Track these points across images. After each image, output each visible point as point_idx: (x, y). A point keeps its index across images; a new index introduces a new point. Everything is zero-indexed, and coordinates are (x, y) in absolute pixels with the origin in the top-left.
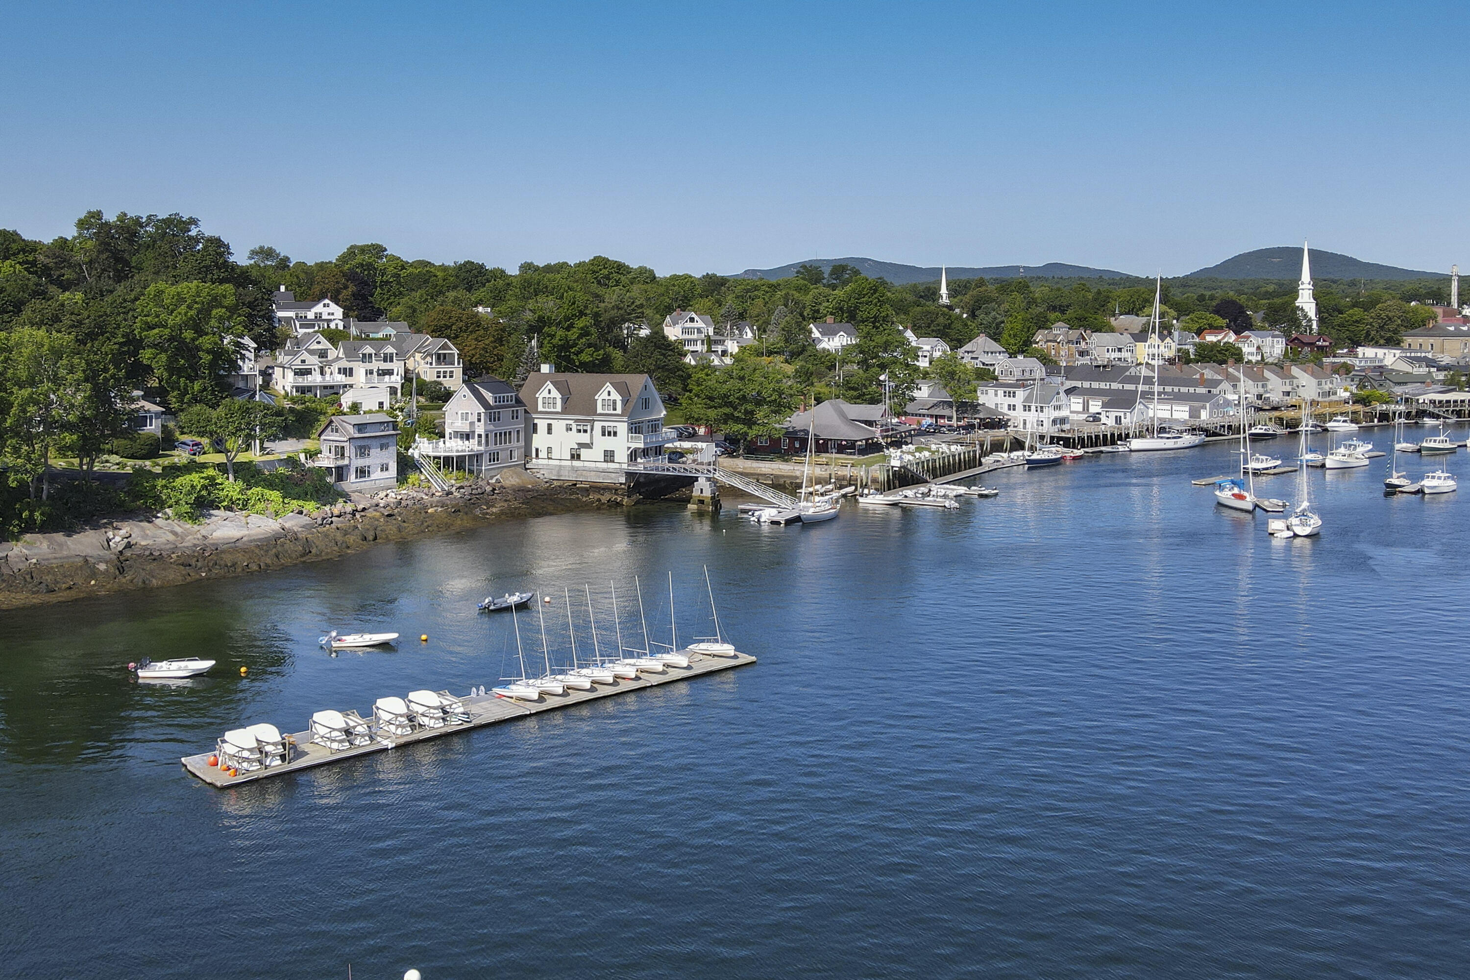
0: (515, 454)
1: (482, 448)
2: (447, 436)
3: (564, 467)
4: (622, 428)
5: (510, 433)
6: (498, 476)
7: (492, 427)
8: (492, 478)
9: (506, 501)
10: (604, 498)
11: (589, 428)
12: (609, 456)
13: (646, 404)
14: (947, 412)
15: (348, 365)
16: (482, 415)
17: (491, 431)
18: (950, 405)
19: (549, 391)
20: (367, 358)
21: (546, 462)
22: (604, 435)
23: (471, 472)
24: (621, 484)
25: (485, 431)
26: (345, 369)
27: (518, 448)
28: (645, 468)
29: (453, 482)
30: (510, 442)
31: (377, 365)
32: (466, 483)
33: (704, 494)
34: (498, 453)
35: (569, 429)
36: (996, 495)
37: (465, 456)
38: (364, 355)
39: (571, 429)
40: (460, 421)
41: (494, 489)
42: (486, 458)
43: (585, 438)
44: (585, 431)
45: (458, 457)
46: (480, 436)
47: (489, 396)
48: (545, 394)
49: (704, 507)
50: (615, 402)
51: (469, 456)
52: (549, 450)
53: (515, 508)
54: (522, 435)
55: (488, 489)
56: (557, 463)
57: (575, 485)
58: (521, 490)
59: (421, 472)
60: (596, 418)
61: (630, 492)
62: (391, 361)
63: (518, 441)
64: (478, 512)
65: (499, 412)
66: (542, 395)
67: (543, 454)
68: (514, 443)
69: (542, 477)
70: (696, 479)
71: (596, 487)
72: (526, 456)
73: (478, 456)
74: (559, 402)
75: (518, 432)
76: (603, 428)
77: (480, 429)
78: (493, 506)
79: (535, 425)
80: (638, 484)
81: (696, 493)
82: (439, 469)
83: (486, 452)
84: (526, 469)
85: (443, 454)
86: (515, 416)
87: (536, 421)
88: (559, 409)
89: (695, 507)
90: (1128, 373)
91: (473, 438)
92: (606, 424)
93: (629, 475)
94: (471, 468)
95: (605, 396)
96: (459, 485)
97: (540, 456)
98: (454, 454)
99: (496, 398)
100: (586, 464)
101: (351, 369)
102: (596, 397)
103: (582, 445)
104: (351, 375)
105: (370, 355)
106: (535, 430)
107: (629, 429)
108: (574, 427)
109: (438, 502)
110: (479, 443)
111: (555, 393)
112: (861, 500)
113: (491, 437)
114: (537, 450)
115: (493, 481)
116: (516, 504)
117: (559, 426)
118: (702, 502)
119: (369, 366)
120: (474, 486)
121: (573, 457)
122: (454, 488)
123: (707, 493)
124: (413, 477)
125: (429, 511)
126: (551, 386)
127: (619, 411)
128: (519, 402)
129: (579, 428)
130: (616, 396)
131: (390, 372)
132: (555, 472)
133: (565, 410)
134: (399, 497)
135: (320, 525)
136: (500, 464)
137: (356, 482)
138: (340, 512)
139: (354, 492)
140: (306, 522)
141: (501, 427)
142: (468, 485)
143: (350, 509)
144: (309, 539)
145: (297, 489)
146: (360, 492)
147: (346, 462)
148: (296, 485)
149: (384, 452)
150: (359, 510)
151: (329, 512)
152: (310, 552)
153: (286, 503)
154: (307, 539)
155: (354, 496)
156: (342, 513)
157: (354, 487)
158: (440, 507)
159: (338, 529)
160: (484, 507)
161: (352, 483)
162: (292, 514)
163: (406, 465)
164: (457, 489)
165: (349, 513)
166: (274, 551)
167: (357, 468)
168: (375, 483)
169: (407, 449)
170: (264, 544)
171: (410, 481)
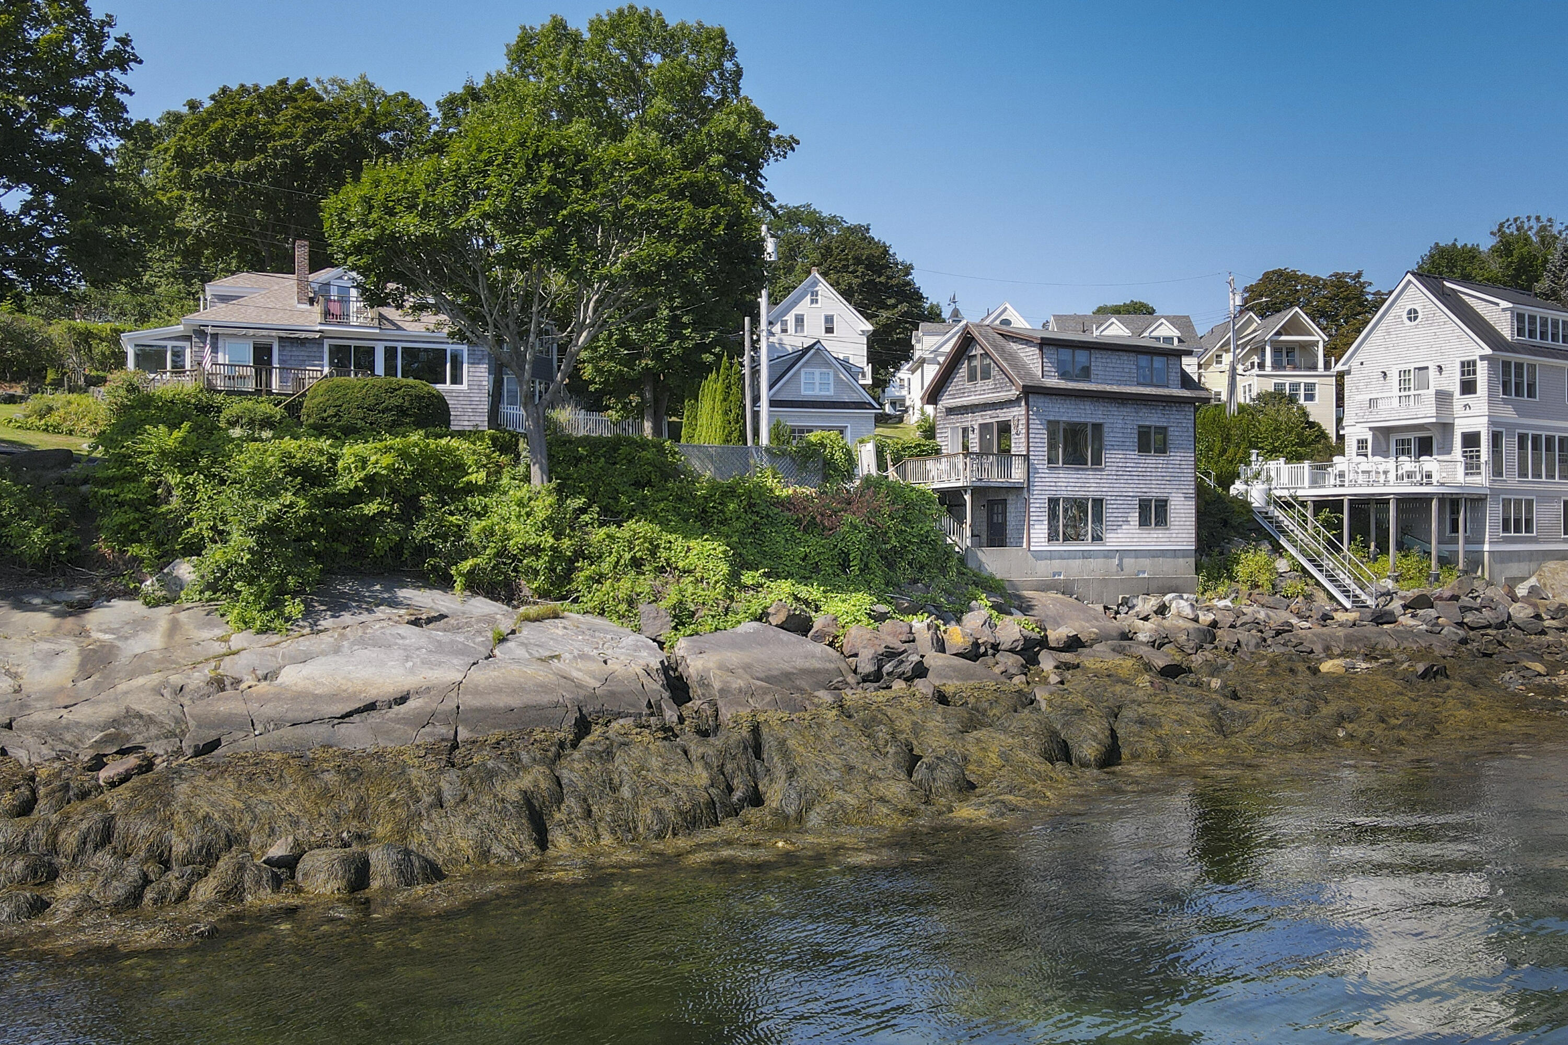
1: (1482, 480)
2: (1351, 448)
6: (1535, 582)
7: (1508, 413)
8: (1513, 582)
16: (1482, 367)
17: (1511, 427)
23: (1448, 554)
25: (1492, 423)
29: (1390, 585)
32: (1436, 591)
34: (1529, 503)
40: (1397, 395)
42: (1493, 515)
46: (1471, 440)
47: (1499, 312)
55: (1520, 612)
59: (1278, 549)
65: (1532, 367)
73: (1471, 506)
77: (1472, 416)
82: (1339, 537)
83: (1495, 493)
85: (1346, 492)
91: (1447, 449)
94: (1449, 537)
96: (1410, 594)
98: (1387, 491)
99: (1520, 318)
110: (1472, 466)
113: (1509, 446)
115: (1522, 591)
120: (1466, 600)
122: (1398, 602)
124: (1252, 562)
125: (1324, 668)
134: (1206, 618)
135: (864, 681)
136: (1535, 540)
137: (1051, 556)
138: (972, 640)
139: (1044, 587)
140: (800, 663)
141: (1537, 417)
142: (1447, 594)
143: (1018, 636)
144: (765, 730)
145: (811, 545)
146: (1066, 589)
147: (1018, 474)
148: (811, 526)
149: (1152, 461)
150: (1052, 645)
151: (929, 636)
152: (756, 799)
153: (744, 588)
154: (756, 730)
155: (1046, 602)
156: (982, 649)
157: (1044, 570)
158: (1368, 657)
159: (942, 698)
160: (1539, 667)
161: (1039, 556)
162: (756, 624)
163: (1225, 523)
164: (1405, 607)
165: (1012, 651)
166: (526, 781)
167: (1053, 502)
168: (1120, 566)
169: (1226, 480)
170: (495, 734)
171: (1241, 571)
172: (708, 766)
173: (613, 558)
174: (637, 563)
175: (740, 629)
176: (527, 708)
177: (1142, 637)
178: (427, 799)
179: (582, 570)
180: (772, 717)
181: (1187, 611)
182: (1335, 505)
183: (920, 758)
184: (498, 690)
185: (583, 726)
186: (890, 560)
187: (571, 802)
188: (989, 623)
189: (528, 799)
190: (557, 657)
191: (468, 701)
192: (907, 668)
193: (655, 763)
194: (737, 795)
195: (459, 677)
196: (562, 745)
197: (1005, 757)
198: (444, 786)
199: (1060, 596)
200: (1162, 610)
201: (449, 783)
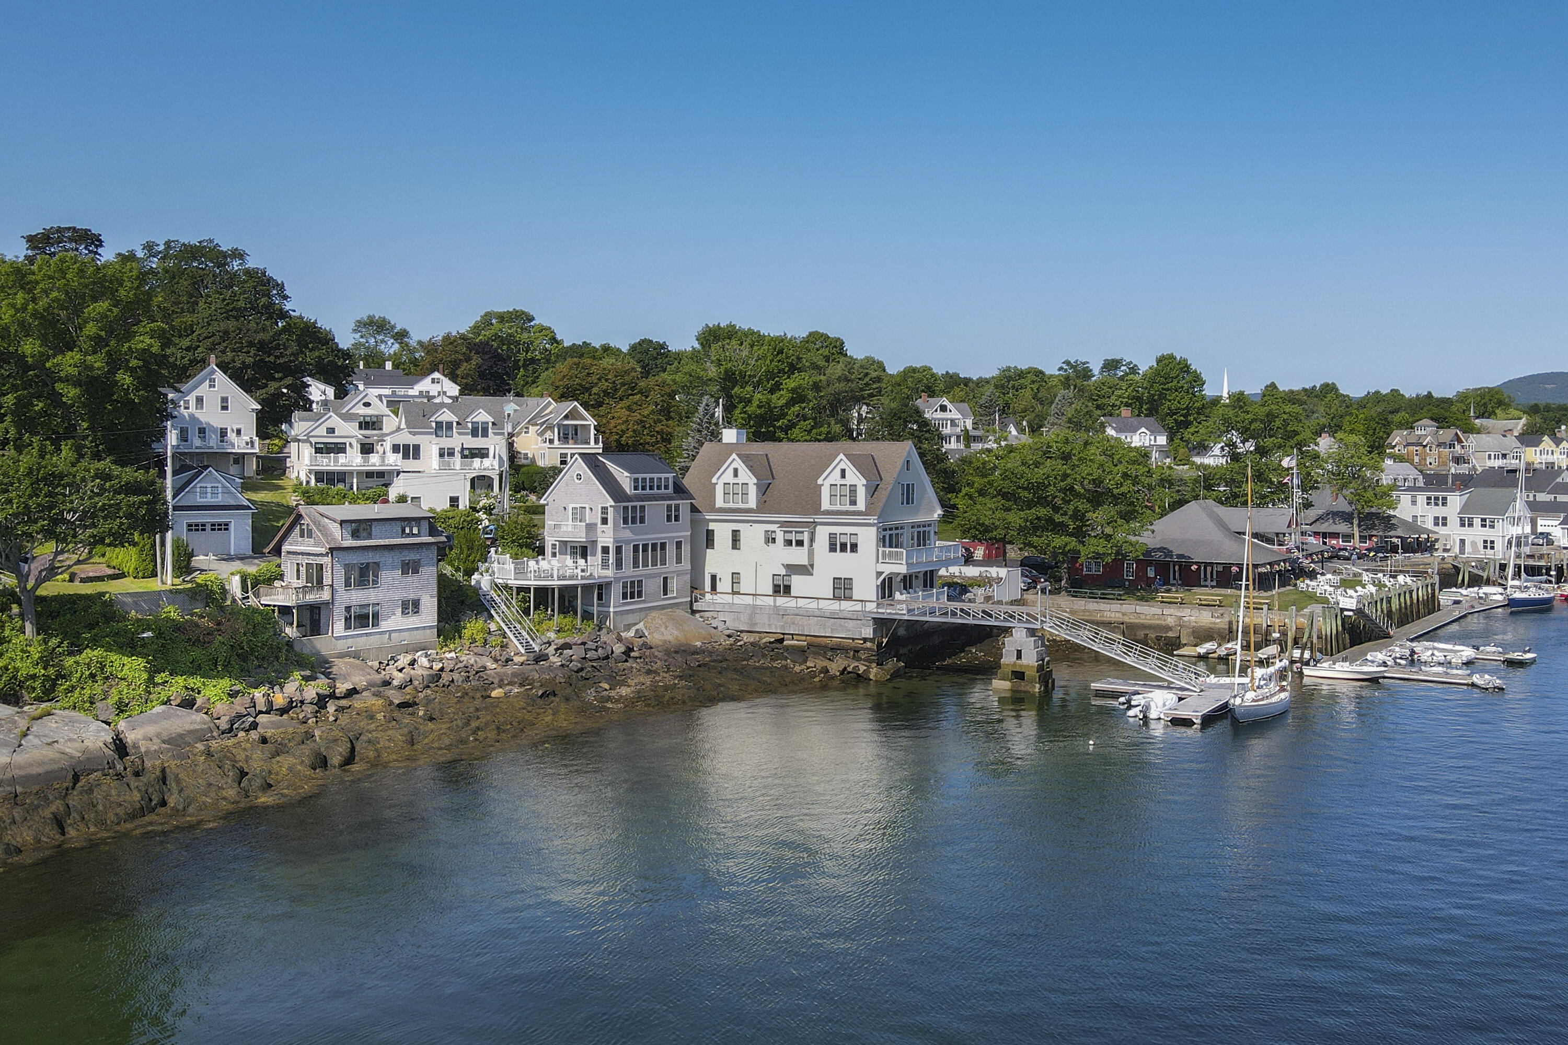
0: (674, 584)
1: (609, 573)
2: (548, 550)
3: (761, 608)
4: (867, 537)
5: (663, 546)
6: (641, 626)
7: (627, 534)
8: (628, 627)
9: (649, 672)
10: (835, 667)
11: (806, 537)
12: (842, 588)
13: (908, 495)
14: (1342, 528)
15: (411, 440)
16: (610, 510)
17: (627, 542)
18: (1347, 517)
19: (736, 471)
20: (442, 429)
21: (728, 599)
22: (833, 549)
23: (587, 616)
24: (865, 640)
25: (615, 541)
26: (406, 447)
27: (680, 574)
28: (909, 611)
29: (552, 635)
30: (663, 562)
31: (459, 440)
32: (577, 639)
33: (1024, 661)
34: (640, 582)
35: (770, 539)
36: (1533, 661)
37: (575, 587)
38: (439, 425)
39: (774, 540)
40: (570, 522)
41: (630, 650)
42: (616, 591)
43: (798, 556)
44: (800, 543)
45: (562, 589)
46: (605, 550)
47: (623, 477)
48: (728, 477)
49: (1023, 686)
50: (853, 489)
51: (584, 587)
52: (735, 578)
53: (666, 688)
54: (686, 550)
55: (619, 649)
56: (748, 600)
57: (781, 641)
58: (682, 651)
59: (490, 617)
60: (819, 519)
61: (881, 655)
62: (485, 434)
63: (679, 560)
64: (590, 695)
65: (642, 508)
66: (723, 478)
67: (724, 585)
68: (671, 566)
69: (721, 627)
70: (1007, 631)
71: (819, 646)
72: (693, 588)
73: (602, 589)
74: (752, 491)
75: (679, 544)
76: (832, 537)
77: (606, 537)
78: (623, 683)
79: (710, 534)
80: (895, 641)
81: (1008, 659)
82: (526, 612)
83: (617, 580)
84: (694, 612)
85: (533, 583)
86: (673, 516)
87: (712, 526)
88: (752, 503)
89: (1006, 685)
90: (1559, 480)
91: (594, 554)
92: (837, 530)
93: (881, 623)
94: (589, 608)
95: (835, 477)
96: (561, 641)
97: (719, 588)
98: (556, 583)
99: (636, 480)
100: (801, 603)
101: (417, 448)
102: (820, 481)
103: (793, 569)
104: (417, 456)
105: (449, 425)
106: (710, 542)
107: (878, 540)
108: (780, 536)
109: (514, 675)
110: (605, 564)
111: (747, 477)
112: (1307, 671)
113: (627, 552)
114: (714, 578)
115: (631, 633)
116: (666, 679)
117: (752, 534)
118: (1019, 675)
119: (446, 443)
120: (591, 645)
121: (777, 590)
122: (553, 647)
123: (1030, 659)
124: (473, 627)
125: (494, 694)
126: (738, 463)
127: (861, 505)
128: (680, 490)
129: (788, 536)
130: (855, 478)
131: (482, 453)
132: (744, 618)
133: (764, 506)
134: (437, 666)
135: (223, 733)
136: (644, 601)
137: (346, 637)
138: (289, 700)
139: (342, 656)
140: (189, 727)
141: (646, 534)
142: (579, 642)
143: (315, 695)
144: (168, 770)
145: (196, 653)
146: (356, 655)
147: (326, 595)
148: (195, 643)
149: (410, 578)
150: (338, 695)
151: (263, 700)
152: (163, 803)
153: (156, 685)
154: (163, 771)
155: (340, 666)
156: (294, 704)
157: (342, 646)
158: (521, 685)
159: (264, 740)
160: (607, 686)
161: (338, 638)
162: (163, 707)
163: (462, 602)
164: (556, 650)
165: (311, 703)
166: (53, 808)
167: (348, 609)
168: (390, 638)
169: (469, 573)
170: (35, 789)
171: (467, 633)
172: (139, 791)
173: (78, 675)
174: (92, 676)
175: (155, 710)
176: (47, 772)
177: (395, 683)
178: (8, 821)
179: (61, 685)
180: (172, 764)
181: (427, 664)
182: (527, 590)
183: (247, 774)
184: (31, 765)
185: (76, 778)
186: (244, 658)
187: (74, 814)
188: (300, 689)
189: (55, 816)
190: (57, 742)
191: (17, 773)
192: (247, 725)
193: (113, 792)
194: (153, 803)
195: (8, 760)
196: (67, 789)
197: (290, 769)
198: (16, 815)
199: (352, 660)
200: (413, 663)
201: (17, 813)
